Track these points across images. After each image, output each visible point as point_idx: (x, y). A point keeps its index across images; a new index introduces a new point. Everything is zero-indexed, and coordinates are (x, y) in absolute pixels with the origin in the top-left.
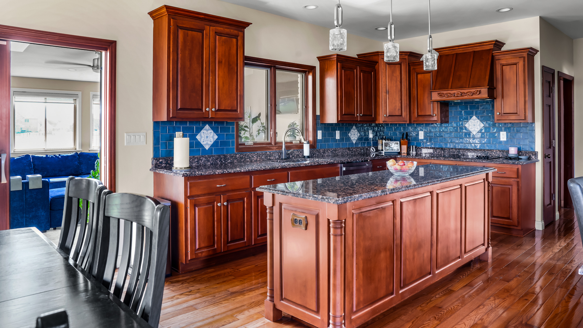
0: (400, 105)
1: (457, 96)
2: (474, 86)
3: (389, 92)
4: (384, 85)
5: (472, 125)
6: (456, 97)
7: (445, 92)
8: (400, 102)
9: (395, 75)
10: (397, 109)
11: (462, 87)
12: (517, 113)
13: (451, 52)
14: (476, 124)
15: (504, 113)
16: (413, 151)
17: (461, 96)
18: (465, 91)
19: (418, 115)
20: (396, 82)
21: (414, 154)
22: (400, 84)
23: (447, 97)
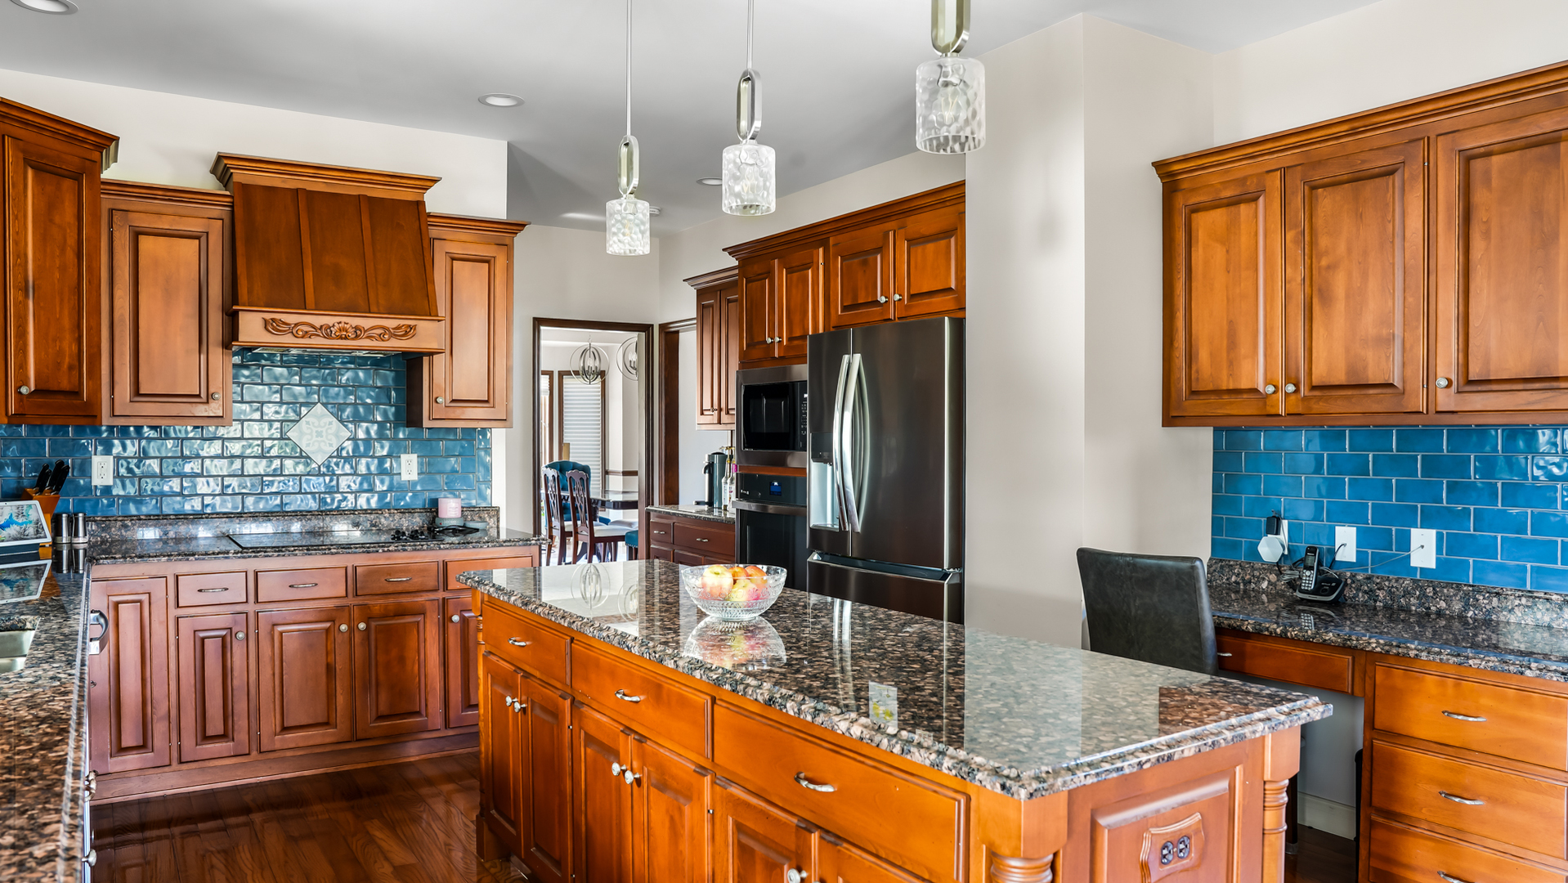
0: (74, 347)
1: (341, 338)
2: (392, 311)
3: (36, 287)
4: (18, 257)
5: (311, 434)
6: (333, 339)
7: (292, 319)
8: (77, 335)
9: (57, 219)
10: (65, 366)
11: (351, 308)
12: (487, 402)
13: (284, 181)
14: (324, 429)
15: (454, 401)
16: (76, 535)
17: (353, 339)
18: (366, 323)
19: (137, 392)
20: (63, 250)
21: (82, 546)
22: (76, 260)
23: (302, 337)
